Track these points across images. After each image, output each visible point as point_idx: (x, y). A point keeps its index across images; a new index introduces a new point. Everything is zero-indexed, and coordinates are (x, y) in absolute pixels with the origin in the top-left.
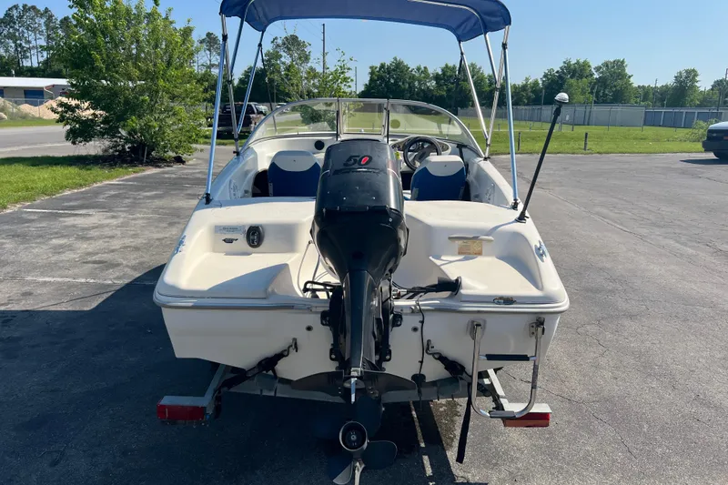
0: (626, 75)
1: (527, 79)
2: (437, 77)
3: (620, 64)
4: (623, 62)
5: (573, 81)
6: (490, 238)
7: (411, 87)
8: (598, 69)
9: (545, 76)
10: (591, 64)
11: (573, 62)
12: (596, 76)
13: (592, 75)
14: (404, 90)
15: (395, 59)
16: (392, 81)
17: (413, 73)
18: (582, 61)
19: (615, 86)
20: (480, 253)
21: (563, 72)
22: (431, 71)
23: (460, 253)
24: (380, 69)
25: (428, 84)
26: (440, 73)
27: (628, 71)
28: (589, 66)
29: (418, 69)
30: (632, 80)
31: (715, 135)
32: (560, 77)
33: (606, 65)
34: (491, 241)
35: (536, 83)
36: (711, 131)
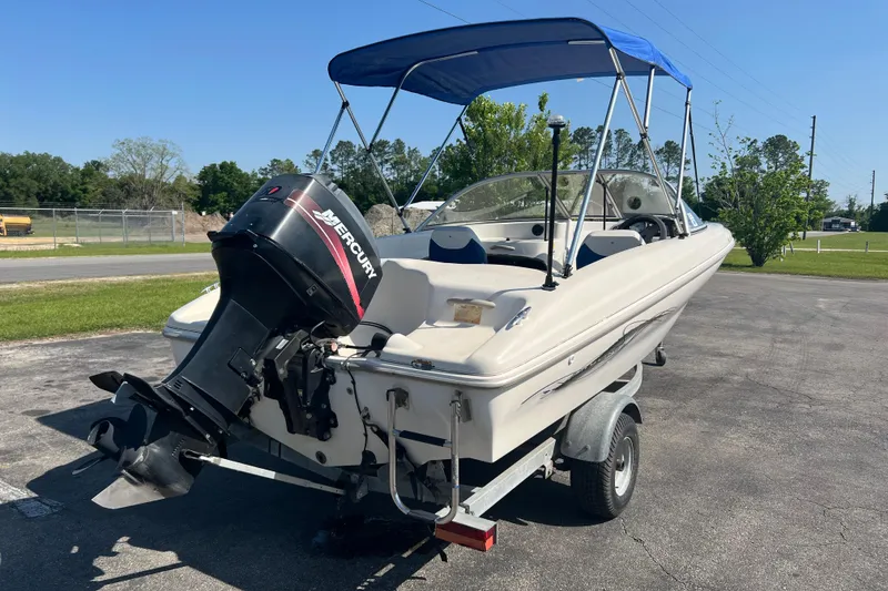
6: (492, 304)
20: (477, 322)
23: (456, 320)
34: (492, 307)
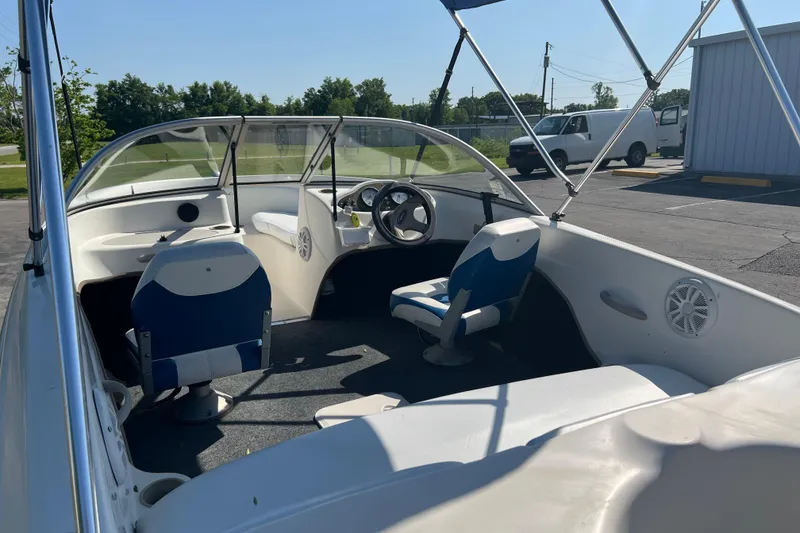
0: (385, 94)
1: (289, 100)
2: (185, 98)
3: (379, 84)
4: (381, 81)
5: (337, 101)
7: (155, 110)
8: (359, 88)
9: (307, 95)
10: (351, 83)
11: (334, 80)
12: (358, 95)
13: (354, 94)
14: (147, 113)
15: (128, 76)
16: (128, 103)
17: (154, 92)
18: (342, 80)
19: (377, 106)
21: (325, 92)
22: (177, 90)
24: (110, 89)
25: (176, 106)
26: (188, 93)
27: (387, 90)
28: (351, 86)
29: (161, 88)
30: (391, 98)
31: (518, 150)
32: (323, 96)
33: (366, 83)
35: (298, 103)
36: (513, 148)
